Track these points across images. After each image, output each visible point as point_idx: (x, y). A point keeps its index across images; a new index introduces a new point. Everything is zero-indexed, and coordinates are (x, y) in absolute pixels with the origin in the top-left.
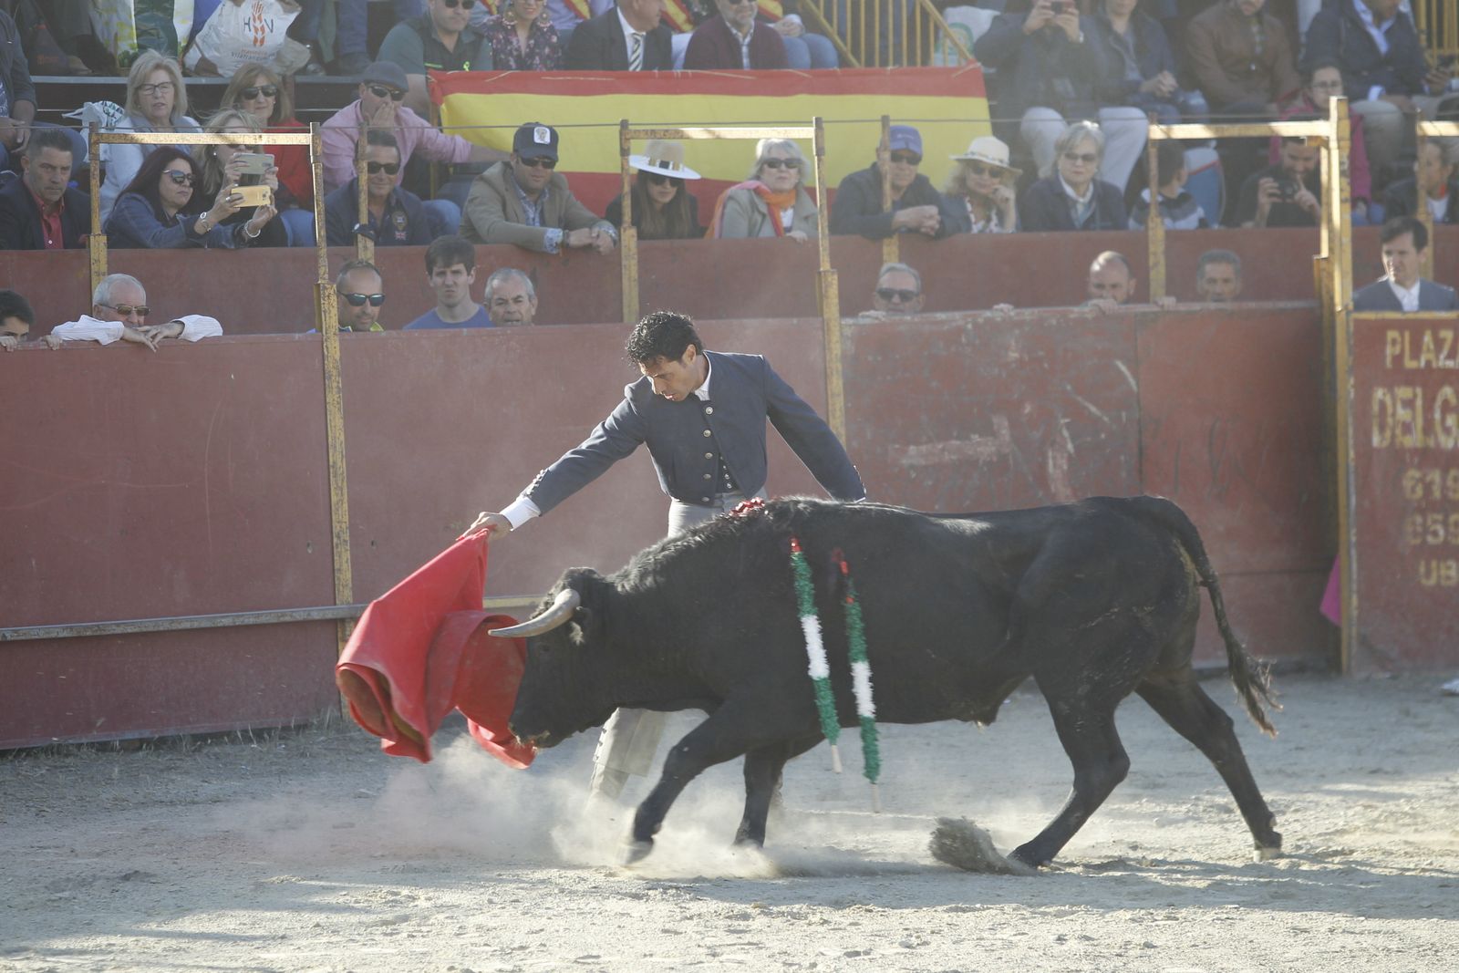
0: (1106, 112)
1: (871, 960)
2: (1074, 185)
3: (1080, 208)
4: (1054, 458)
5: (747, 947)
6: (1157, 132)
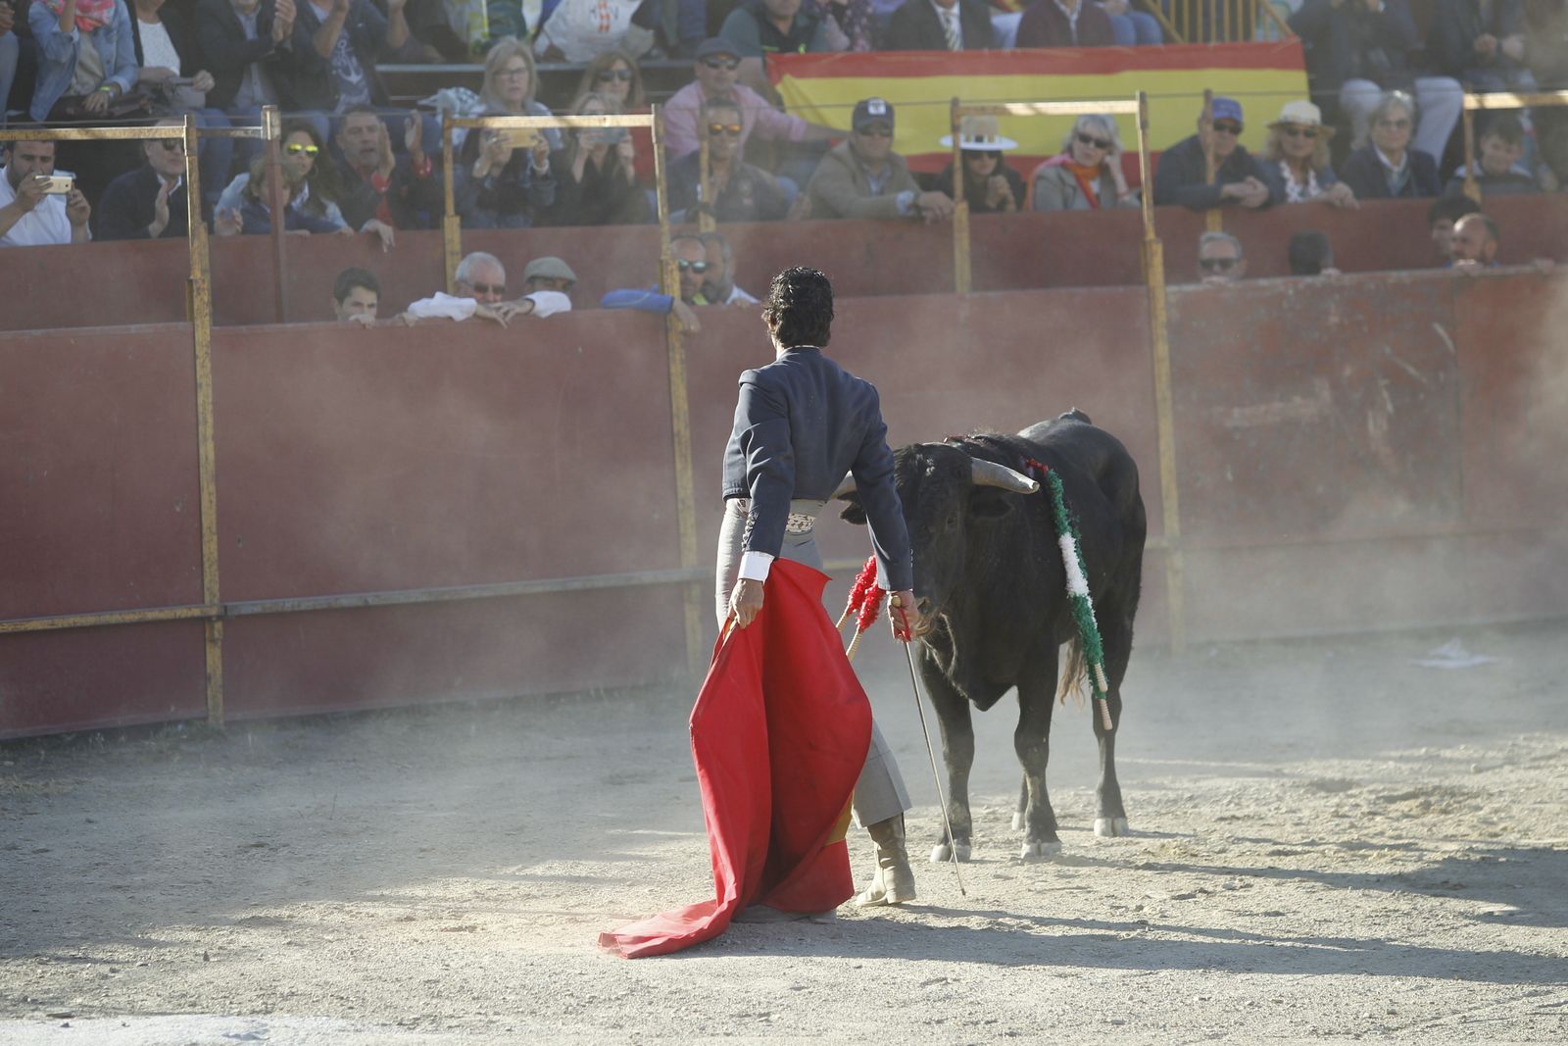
1: (1195, 903)
2: (1390, 152)
3: (1395, 176)
4: (1374, 418)
5: (1075, 891)
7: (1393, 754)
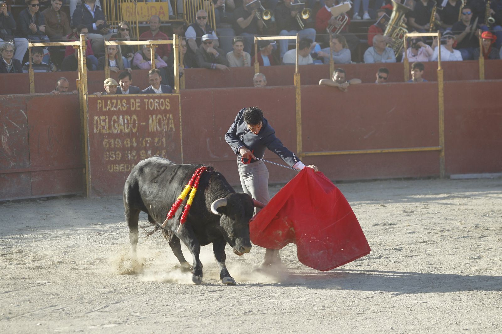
0: (16, 39)
2: (7, 59)
3: (9, 67)
4: (3, 138)
6: (30, 45)
7: (10, 237)
